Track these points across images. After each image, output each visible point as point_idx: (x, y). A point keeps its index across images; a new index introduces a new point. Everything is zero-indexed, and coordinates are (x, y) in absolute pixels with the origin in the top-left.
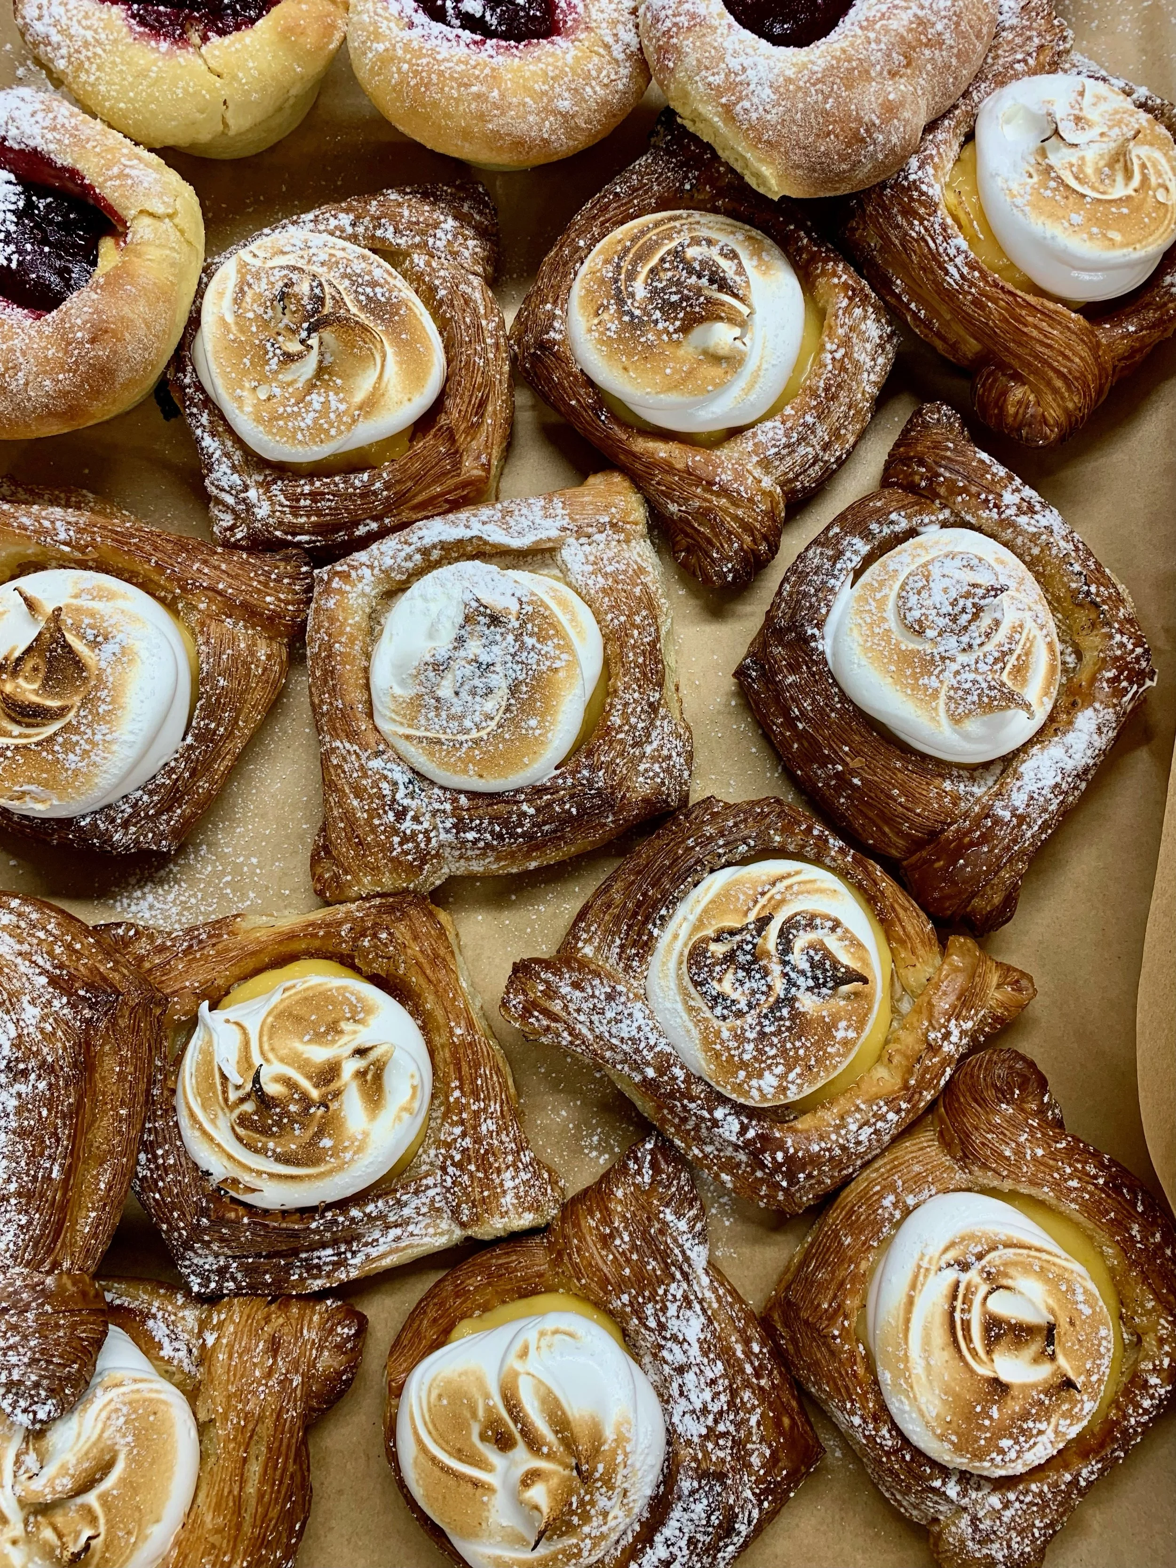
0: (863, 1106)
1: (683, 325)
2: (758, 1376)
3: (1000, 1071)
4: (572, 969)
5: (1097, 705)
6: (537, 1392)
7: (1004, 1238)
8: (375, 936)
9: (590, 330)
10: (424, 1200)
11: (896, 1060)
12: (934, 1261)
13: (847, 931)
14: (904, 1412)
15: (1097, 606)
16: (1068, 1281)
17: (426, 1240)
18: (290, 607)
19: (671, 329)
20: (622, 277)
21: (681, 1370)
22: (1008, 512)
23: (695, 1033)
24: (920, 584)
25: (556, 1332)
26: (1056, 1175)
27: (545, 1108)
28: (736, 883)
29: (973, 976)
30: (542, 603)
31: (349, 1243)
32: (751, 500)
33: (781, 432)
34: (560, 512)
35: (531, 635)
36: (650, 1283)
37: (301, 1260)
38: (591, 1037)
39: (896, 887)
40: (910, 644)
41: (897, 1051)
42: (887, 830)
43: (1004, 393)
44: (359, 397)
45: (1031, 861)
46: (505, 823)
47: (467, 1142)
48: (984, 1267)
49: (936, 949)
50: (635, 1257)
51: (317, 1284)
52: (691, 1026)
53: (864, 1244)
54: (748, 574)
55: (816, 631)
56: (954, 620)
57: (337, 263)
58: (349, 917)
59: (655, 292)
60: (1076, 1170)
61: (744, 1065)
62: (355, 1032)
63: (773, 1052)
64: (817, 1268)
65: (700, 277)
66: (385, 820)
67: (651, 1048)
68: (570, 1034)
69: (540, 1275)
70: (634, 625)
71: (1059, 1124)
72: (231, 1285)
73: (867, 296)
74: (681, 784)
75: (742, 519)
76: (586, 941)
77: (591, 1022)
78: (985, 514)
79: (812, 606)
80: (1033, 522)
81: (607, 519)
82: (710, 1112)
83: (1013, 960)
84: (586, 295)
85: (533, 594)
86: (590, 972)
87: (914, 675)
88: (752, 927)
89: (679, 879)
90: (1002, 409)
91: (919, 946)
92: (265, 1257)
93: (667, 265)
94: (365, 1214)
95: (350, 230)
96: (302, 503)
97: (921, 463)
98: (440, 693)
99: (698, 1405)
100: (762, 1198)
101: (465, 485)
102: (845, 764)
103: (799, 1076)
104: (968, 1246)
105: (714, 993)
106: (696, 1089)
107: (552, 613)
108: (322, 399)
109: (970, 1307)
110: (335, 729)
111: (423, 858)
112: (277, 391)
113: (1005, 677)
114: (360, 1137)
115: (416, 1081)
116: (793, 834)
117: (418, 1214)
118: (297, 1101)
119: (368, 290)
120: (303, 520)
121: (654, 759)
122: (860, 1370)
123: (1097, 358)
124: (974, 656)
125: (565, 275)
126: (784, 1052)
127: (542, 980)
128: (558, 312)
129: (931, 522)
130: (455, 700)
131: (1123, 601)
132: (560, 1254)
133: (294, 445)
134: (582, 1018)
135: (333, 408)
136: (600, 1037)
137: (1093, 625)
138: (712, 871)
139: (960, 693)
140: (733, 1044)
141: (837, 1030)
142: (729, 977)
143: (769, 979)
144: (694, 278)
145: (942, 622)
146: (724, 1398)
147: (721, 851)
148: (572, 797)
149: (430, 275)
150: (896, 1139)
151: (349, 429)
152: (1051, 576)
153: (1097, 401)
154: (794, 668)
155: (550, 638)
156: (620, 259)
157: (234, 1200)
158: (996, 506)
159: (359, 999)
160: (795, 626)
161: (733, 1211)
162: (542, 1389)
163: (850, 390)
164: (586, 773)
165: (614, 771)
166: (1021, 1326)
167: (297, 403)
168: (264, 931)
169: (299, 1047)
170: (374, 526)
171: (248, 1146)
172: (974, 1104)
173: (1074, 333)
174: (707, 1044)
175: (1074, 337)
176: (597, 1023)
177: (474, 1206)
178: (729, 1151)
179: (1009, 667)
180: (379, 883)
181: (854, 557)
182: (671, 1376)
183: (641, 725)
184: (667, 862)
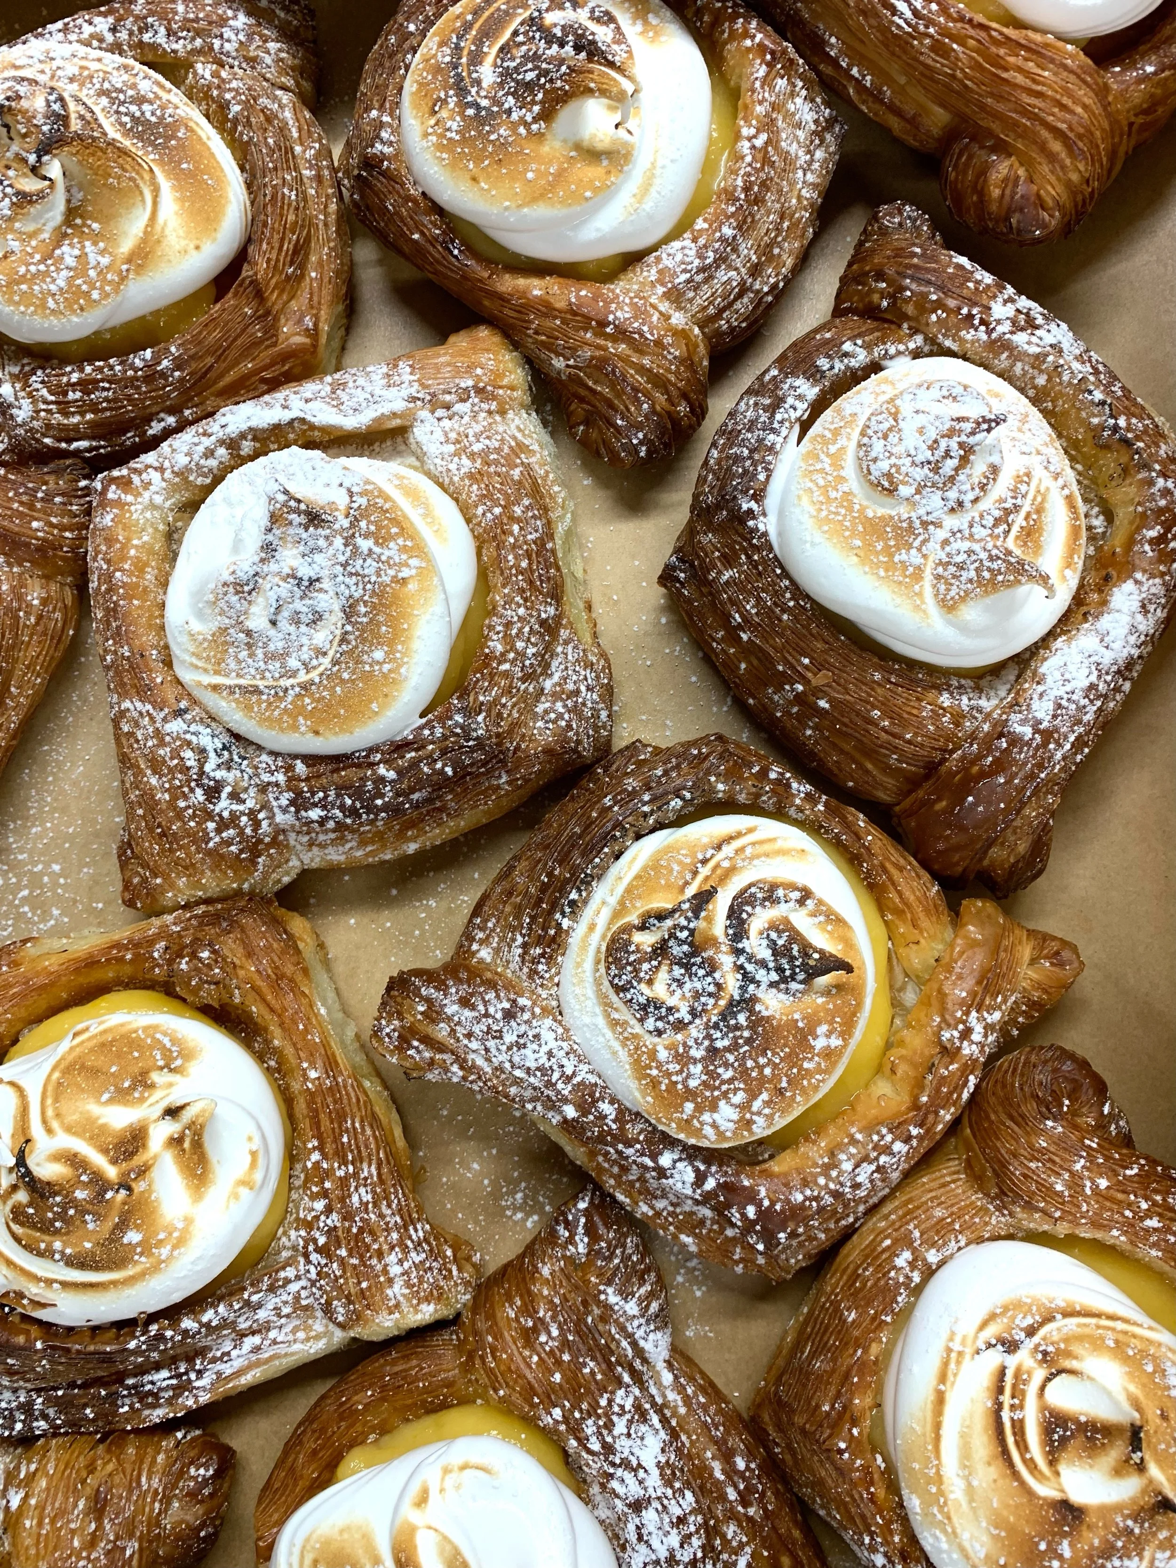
0: (859, 1136)
1: (543, 109)
2: (745, 1504)
3: (1041, 1076)
4: (459, 981)
5: (1139, 576)
6: (442, 1552)
7: (1062, 1304)
8: (194, 956)
9: (426, 135)
10: (285, 1297)
11: (902, 1069)
12: (969, 1341)
13: (820, 902)
14: (940, 1551)
15: (1127, 443)
16: (1155, 1359)
17: (297, 1347)
18: (68, 534)
19: (529, 118)
20: (464, 60)
21: (637, 1506)
22: (1000, 329)
23: (623, 1054)
24: (886, 426)
25: (464, 1467)
26: (1127, 1213)
27: (450, 1161)
28: (668, 849)
29: (996, 951)
30: (382, 494)
31: (190, 1360)
32: (658, 343)
33: (693, 253)
34: (407, 377)
35: (366, 536)
36: (588, 1391)
37: (128, 1388)
38: (488, 1070)
39: (886, 840)
40: (879, 509)
41: (901, 1058)
42: (870, 766)
43: (984, 171)
44: (126, 246)
45: (1064, 791)
46: (358, 794)
47: (334, 1219)
48: (1038, 1346)
49: (946, 919)
50: (566, 1357)
51: (157, 1415)
52: (617, 1045)
53: (874, 1318)
54: (667, 446)
55: (753, 505)
56: (936, 470)
57: (91, 77)
58: (164, 933)
59: (506, 74)
60: (1155, 1204)
61: (690, 1094)
62: (170, 1085)
63: (728, 1074)
64: (813, 1355)
65: (562, 45)
66: (193, 800)
67: (568, 1079)
68: (462, 1068)
69: (449, 1384)
70: (513, 519)
71: (1126, 1141)
72: (42, 1424)
73: (792, 61)
74: (596, 728)
75: (650, 370)
76: (481, 942)
77: (487, 1050)
78: (968, 335)
79: (746, 472)
80: (1034, 339)
81: (470, 383)
82: (654, 1157)
83: (1051, 925)
84: (419, 90)
85: (367, 482)
86: (483, 983)
87: (888, 552)
88: (686, 906)
89: (590, 851)
90: (982, 193)
91: (922, 915)
92: (80, 1387)
93: (521, 38)
94: (202, 1325)
95: (109, 38)
96: (71, 396)
97: (880, 276)
98: (251, 624)
99: (663, 1554)
100: (737, 1263)
101: (285, 356)
102: (806, 681)
103: (767, 1104)
104: (1013, 1318)
105: (642, 1000)
106: (633, 1130)
107: (395, 506)
108: (77, 252)
109: (1022, 1401)
110: (123, 685)
111: (254, 848)
112: (15, 245)
113: (1010, 543)
114: (180, 1225)
115: (256, 1145)
116: (741, 779)
117: (280, 1316)
118: (85, 1185)
119: (133, 108)
120: (76, 419)
121: (556, 696)
122: (879, 1490)
123: (1106, 106)
124: (967, 518)
125: (394, 69)
126: (744, 1073)
127: (422, 998)
128: (386, 119)
129: (899, 353)
130: (272, 632)
131: (1163, 436)
132: (471, 1356)
133: (45, 316)
134: (474, 1045)
135: (93, 262)
136: (500, 1069)
137: (1126, 471)
138: (638, 837)
139: (952, 569)
140: (674, 1067)
141: (816, 1037)
142: (663, 976)
143: (717, 975)
144: (555, 47)
145: (920, 474)
146: (696, 1542)
147: (646, 809)
148: (444, 752)
149: (219, 87)
150: (908, 1175)
151: (117, 291)
152: (1065, 413)
153: (1110, 171)
154: (729, 561)
155: (392, 538)
156: (460, 37)
157: (25, 1318)
158: (983, 322)
159: (173, 1041)
160: (726, 501)
161: (706, 1277)
162: (448, 1548)
163: (780, 191)
164: (459, 718)
165: (499, 715)
166: (1094, 1425)
167: (43, 261)
168: (53, 959)
169: (94, 1108)
170: (171, 420)
171: (29, 1248)
172: (1009, 1123)
173: (1072, 72)
174: (640, 1069)
175: (1072, 78)
176: (493, 1051)
177: (350, 1302)
178: (688, 1206)
179: (1015, 529)
180: (198, 885)
181: (798, 404)
182: (625, 1515)
183: (531, 651)
184: (577, 830)
